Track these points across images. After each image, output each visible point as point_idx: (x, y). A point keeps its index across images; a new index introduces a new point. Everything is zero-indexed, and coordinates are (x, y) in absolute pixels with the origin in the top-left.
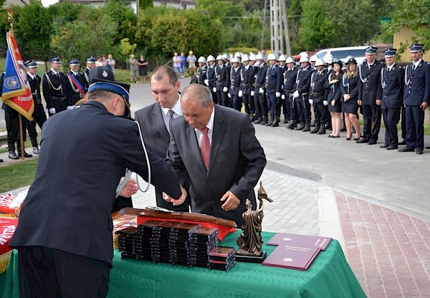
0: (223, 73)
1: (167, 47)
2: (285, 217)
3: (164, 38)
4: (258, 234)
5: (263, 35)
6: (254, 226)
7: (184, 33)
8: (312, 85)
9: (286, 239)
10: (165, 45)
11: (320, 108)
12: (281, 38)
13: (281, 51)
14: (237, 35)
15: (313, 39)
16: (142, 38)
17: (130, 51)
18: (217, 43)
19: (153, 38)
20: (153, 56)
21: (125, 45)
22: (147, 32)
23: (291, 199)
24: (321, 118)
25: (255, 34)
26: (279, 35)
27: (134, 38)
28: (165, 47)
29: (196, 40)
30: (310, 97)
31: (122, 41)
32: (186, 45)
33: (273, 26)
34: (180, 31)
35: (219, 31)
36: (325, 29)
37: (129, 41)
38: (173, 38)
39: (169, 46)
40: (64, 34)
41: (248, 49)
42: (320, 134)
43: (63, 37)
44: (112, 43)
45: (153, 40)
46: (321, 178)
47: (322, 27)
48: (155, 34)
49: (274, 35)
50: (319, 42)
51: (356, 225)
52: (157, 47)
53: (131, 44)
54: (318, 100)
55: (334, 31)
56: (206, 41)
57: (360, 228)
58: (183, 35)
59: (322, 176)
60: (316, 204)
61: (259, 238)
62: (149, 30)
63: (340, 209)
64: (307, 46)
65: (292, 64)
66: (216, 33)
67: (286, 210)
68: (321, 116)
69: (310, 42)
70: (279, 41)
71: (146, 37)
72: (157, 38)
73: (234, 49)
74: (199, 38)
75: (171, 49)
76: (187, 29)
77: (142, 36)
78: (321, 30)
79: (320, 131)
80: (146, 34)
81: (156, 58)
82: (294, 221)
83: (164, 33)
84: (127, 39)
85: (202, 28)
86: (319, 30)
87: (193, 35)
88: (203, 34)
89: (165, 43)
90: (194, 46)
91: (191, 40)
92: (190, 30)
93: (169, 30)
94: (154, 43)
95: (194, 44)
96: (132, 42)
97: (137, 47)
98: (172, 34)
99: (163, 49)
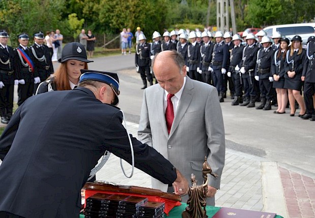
1: (115, 23)
2: (230, 192)
3: (112, 14)
4: (203, 208)
5: (209, 11)
6: (199, 201)
7: (131, 9)
8: (258, 61)
9: (230, 214)
10: (113, 21)
11: (266, 84)
12: (227, 15)
13: (227, 28)
14: (184, 12)
15: (259, 16)
16: (90, 14)
17: (78, 26)
18: (163, 19)
19: (100, 14)
20: (101, 31)
21: (73, 21)
22: (95, 7)
23: (235, 173)
24: (267, 94)
25: (201, 10)
26: (225, 12)
27: (82, 13)
28: (112, 23)
29: (143, 16)
30: (256, 73)
31: (70, 16)
32: (133, 21)
33: (219, 4)
34: (127, 8)
35: (166, 7)
36: (272, 6)
37: (77, 16)
38: (120, 14)
39: (117, 21)
40: (12, 8)
41: (194, 25)
42: (266, 109)
43: (11, 11)
44: (60, 18)
45: (101, 16)
46: (265, 154)
47: (268, 4)
48: (103, 10)
49: (220, 12)
50: (265, 19)
51: (300, 201)
52: (104, 22)
53: (79, 19)
54: (264, 77)
55: (280, 8)
56: (153, 18)
57: (305, 204)
58: (130, 11)
59: (267, 152)
60: (260, 180)
61: (203, 212)
62: (97, 5)
63: (284, 185)
64: (253, 23)
65: (239, 41)
66: (163, 9)
67: (231, 184)
68: (267, 92)
69: (256, 19)
70: (225, 17)
71: (93, 13)
72: (105, 14)
73: (180, 25)
74: (146, 14)
75: (118, 25)
76: (135, 5)
77: (89, 11)
78: (268, 7)
79: (265, 107)
80: (94, 10)
81: (103, 33)
82: (238, 196)
83: (111, 10)
84: (75, 14)
85: (149, 4)
86: (264, 7)
87: (140, 11)
88: (150, 10)
89: (112, 19)
90: (141, 22)
91: (138, 16)
92: (137, 6)
93: (117, 6)
94: (101, 19)
95: (141, 20)
96: (80, 17)
97: (85, 22)
98: (120, 10)
99: (111, 25)
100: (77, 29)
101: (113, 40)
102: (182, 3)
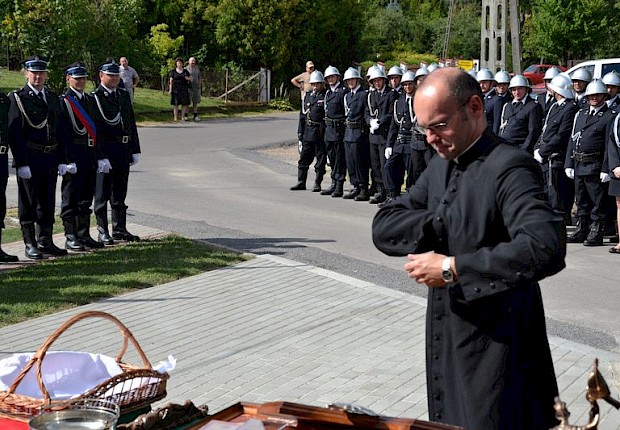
0: (384, 105)
1: (249, 45)
3: (243, 27)
5: (449, 26)
7: (286, 17)
8: (576, 136)
10: (245, 41)
11: (591, 187)
13: (502, 63)
14: (394, 25)
15: (557, 37)
16: (196, 25)
17: (171, 51)
18: (353, 40)
19: (218, 26)
20: (217, 64)
21: (160, 40)
22: (207, 11)
25: (431, 23)
27: (179, 23)
28: (244, 46)
29: (309, 34)
31: (153, 28)
32: (288, 43)
33: (488, 8)
34: (277, 13)
35: (360, 15)
36: (585, 17)
37: (168, 30)
38: (262, 28)
39: (254, 42)
40: (33, 9)
41: (417, 56)
42: (591, 244)
43: (30, 15)
44: (135, 32)
45: (219, 31)
47: (577, 13)
48: (225, 17)
49: (487, 27)
50: (567, 44)
52: (226, 44)
53: (173, 36)
54: (588, 170)
55: (603, 22)
56: (331, 36)
58: (283, 22)
62: (212, 8)
64: (543, 54)
66: (353, 18)
69: (551, 44)
70: (499, 39)
71: (206, 22)
72: (228, 27)
73: (387, 54)
74: (315, 29)
75: (256, 50)
76: (293, 9)
77: (195, 19)
78: (578, 22)
80: (204, 18)
81: (224, 67)
83: (244, 16)
84: (164, 26)
85: (323, 7)
86: (570, 19)
87: (303, 22)
88: (325, 20)
89: (245, 37)
90: (305, 46)
91: (300, 33)
92: (297, 10)
93: (254, 11)
94: (220, 36)
95: (305, 42)
96: (175, 33)
97: (185, 42)
98: (261, 19)
99: (240, 50)
100: (167, 57)
101: (245, 82)
102: (389, 5)
